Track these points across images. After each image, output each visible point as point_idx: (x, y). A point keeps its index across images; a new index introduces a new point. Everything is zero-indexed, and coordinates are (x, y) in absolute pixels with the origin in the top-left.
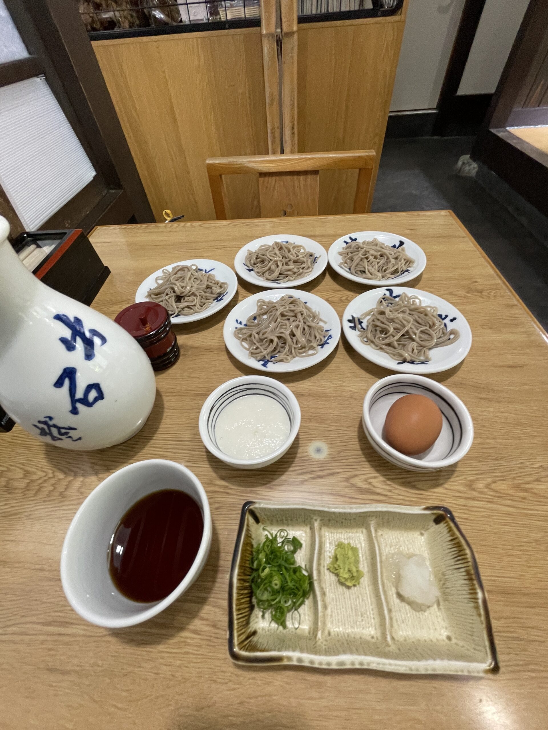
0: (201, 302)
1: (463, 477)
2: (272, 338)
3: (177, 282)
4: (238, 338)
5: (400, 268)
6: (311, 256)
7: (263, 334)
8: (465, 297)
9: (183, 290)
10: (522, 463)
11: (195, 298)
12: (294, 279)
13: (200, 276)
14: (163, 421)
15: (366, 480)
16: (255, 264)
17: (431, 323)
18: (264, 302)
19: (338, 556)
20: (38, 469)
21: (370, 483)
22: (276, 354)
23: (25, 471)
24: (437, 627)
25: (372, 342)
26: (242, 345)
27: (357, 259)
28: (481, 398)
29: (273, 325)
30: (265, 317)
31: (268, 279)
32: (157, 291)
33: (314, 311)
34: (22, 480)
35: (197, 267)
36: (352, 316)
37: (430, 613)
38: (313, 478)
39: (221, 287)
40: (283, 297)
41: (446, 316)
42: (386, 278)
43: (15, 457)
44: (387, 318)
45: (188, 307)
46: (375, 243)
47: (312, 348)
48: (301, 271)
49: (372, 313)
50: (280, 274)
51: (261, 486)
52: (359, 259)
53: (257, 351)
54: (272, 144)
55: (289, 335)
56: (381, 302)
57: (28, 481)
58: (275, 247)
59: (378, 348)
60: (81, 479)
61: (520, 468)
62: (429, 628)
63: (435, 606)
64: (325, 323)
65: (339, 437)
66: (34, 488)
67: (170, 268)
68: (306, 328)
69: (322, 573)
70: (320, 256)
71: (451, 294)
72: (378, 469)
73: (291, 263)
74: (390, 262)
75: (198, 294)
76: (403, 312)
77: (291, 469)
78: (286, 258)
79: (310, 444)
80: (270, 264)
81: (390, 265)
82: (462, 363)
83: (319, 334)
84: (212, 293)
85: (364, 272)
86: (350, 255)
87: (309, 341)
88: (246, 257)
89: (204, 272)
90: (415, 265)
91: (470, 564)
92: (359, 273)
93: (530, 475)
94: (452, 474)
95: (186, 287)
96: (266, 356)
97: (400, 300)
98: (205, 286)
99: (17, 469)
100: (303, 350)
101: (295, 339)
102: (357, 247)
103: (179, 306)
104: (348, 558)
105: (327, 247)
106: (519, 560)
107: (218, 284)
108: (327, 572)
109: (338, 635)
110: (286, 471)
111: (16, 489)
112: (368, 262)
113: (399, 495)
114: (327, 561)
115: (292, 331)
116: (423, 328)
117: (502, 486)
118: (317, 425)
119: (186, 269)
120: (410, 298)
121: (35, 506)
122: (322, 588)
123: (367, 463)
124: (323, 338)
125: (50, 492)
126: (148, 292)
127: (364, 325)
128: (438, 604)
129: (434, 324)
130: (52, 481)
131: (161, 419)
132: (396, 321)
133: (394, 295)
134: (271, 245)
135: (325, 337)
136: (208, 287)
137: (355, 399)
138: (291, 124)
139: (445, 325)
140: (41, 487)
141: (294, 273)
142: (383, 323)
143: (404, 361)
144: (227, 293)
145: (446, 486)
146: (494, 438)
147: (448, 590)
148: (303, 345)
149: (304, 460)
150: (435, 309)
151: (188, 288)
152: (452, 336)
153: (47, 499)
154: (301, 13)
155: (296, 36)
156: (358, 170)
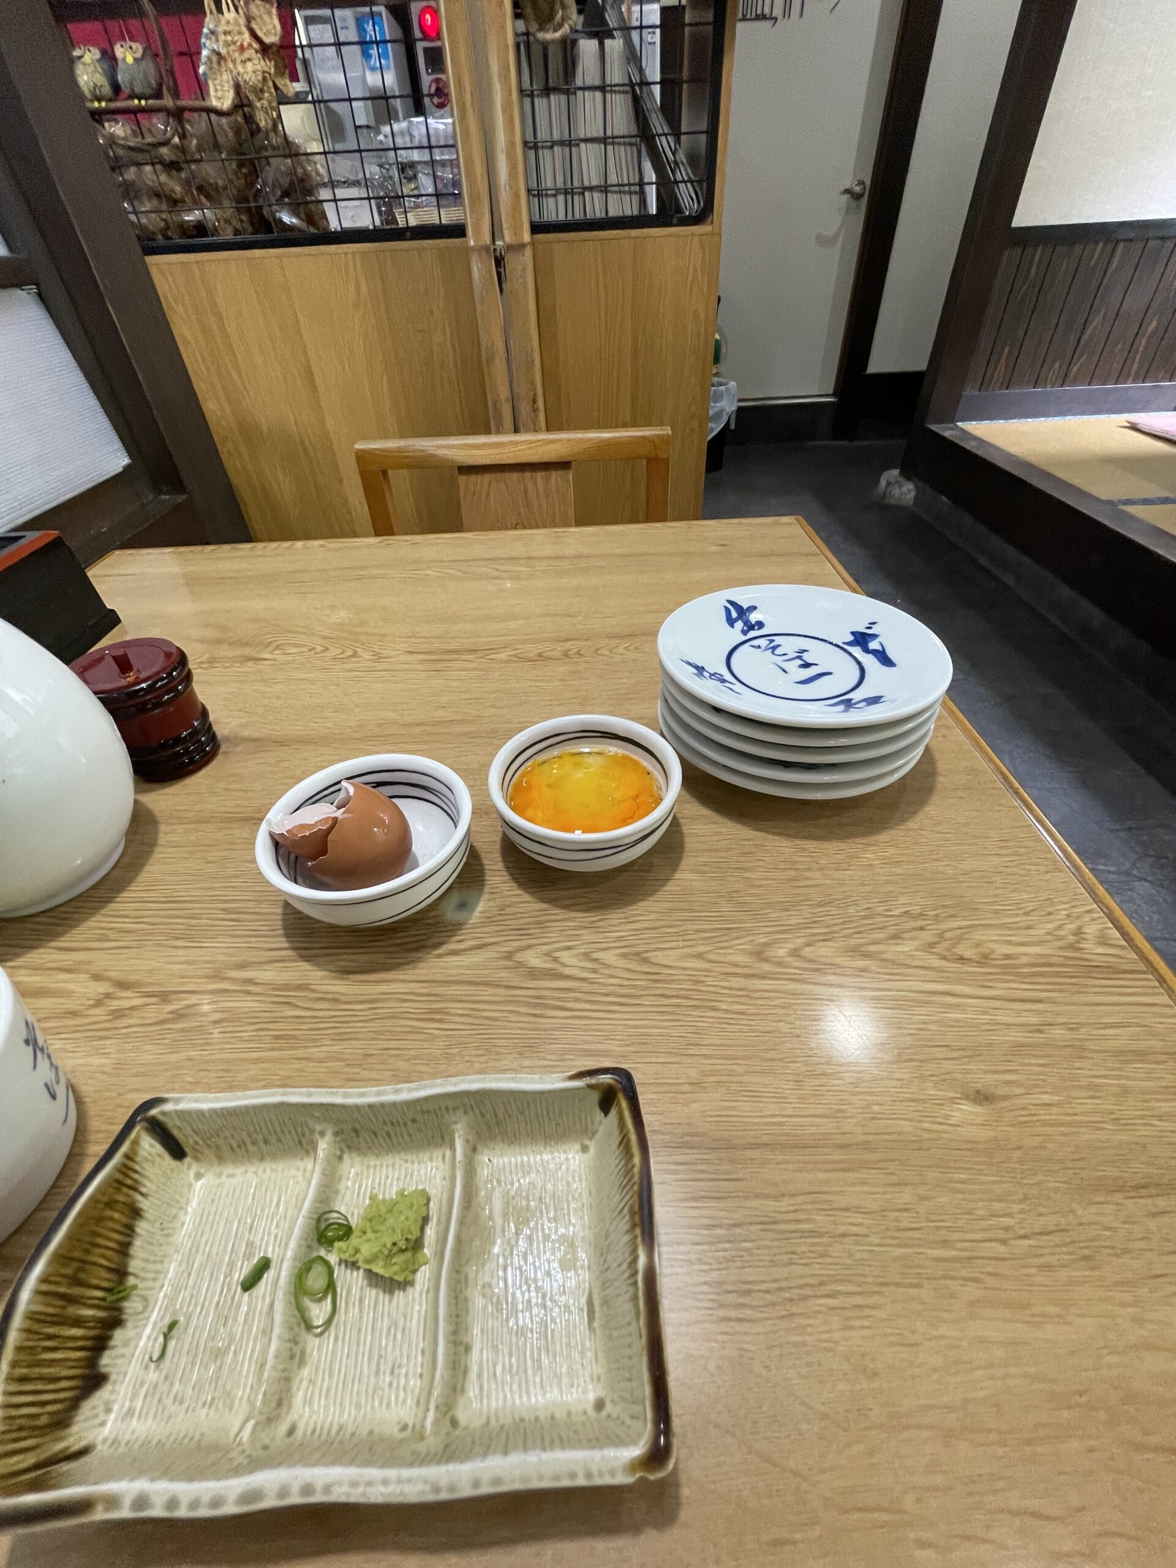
147: (608, 1275)
154: (537, 219)
155: (528, 252)
156: (644, 462)
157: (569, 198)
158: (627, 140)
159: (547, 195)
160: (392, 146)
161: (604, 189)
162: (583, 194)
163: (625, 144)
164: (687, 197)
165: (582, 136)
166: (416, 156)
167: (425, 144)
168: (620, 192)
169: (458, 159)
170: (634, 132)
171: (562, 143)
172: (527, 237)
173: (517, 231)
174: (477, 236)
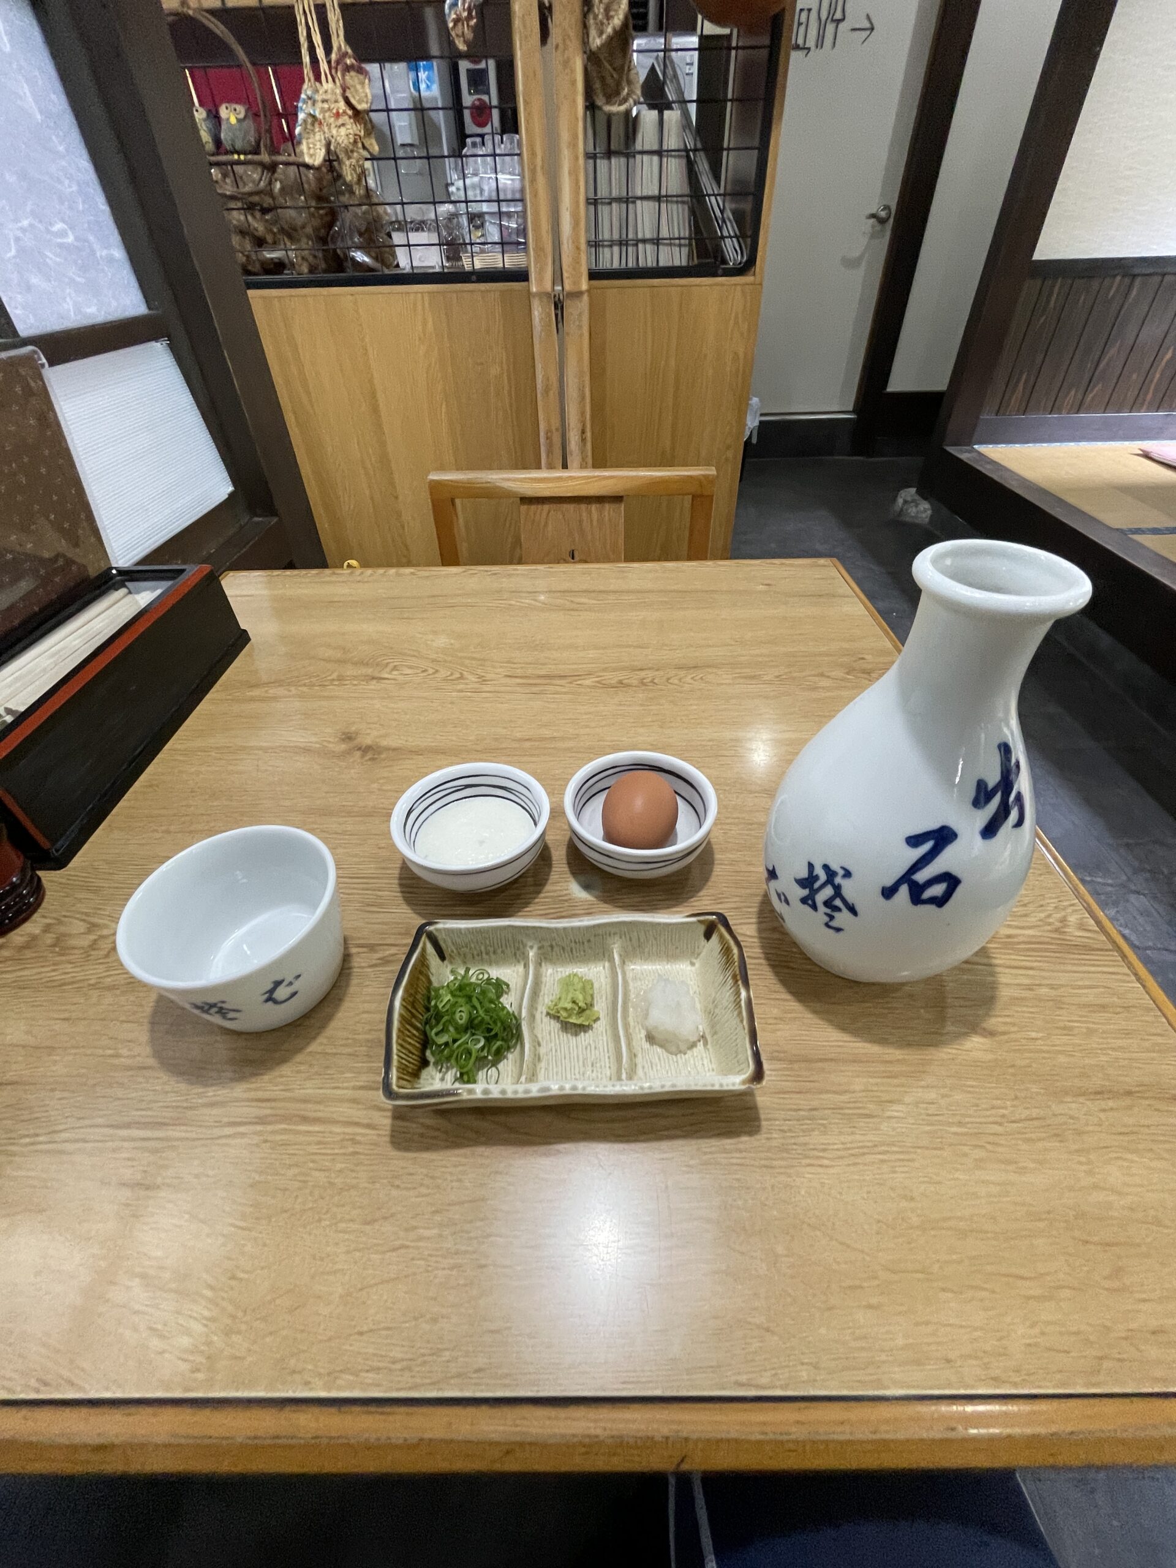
37: (692, 1055)
54: (548, 456)
63: (700, 1044)
69: (536, 1018)
108: (544, 1018)
122: (535, 1036)
128: (704, 1040)
138: (580, 426)
154: (594, 267)
155: (585, 298)
156: (690, 497)
157: (624, 249)
158: (679, 199)
159: (603, 246)
160: (463, 199)
161: (657, 241)
162: (637, 245)
163: (677, 202)
164: (732, 251)
165: (639, 194)
166: (485, 208)
167: (494, 197)
168: (671, 245)
169: (524, 212)
170: (686, 190)
171: (619, 200)
172: (584, 285)
173: (576, 283)
174: (540, 282)
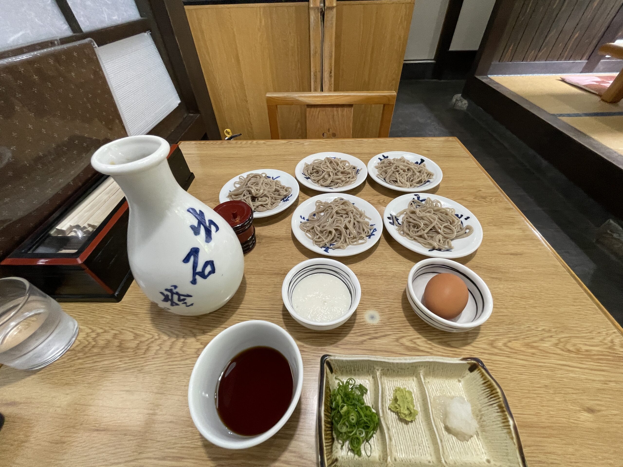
0: (272, 202)
1: (486, 338)
2: (331, 230)
3: (252, 186)
4: (304, 230)
5: (423, 180)
6: (354, 168)
7: (323, 227)
8: (474, 202)
9: (257, 192)
10: (529, 327)
11: (267, 198)
12: (343, 186)
13: (269, 182)
14: (246, 294)
15: (411, 340)
16: (311, 174)
17: (451, 221)
18: (321, 202)
19: (398, 398)
20: (145, 333)
21: (415, 343)
22: (334, 242)
23: (135, 334)
24: (479, 453)
25: (408, 234)
26: (307, 236)
27: (390, 172)
28: (493, 278)
29: (330, 220)
30: (322, 214)
31: (322, 185)
32: (236, 193)
33: (360, 210)
34: (133, 341)
35: (266, 175)
36: (391, 215)
37: (472, 443)
38: (370, 339)
39: (286, 191)
40: (336, 199)
41: (462, 216)
42: (413, 186)
43: (126, 323)
44: (418, 217)
45: (262, 205)
46: (402, 160)
47: (362, 238)
48: (348, 180)
49: (405, 213)
50: (331, 182)
51: (330, 345)
52: (392, 172)
53: (320, 240)
54: (314, 84)
55: (344, 228)
56: (412, 204)
57: (138, 342)
58: (327, 161)
59: (413, 239)
60: (182, 340)
61: (528, 331)
62: (473, 454)
63: (475, 436)
64: (370, 219)
65: (387, 307)
66: (144, 347)
67: (245, 175)
68: (356, 223)
69: (385, 413)
70: (361, 169)
71: (462, 199)
72: (420, 331)
73: (339, 174)
74: (415, 174)
75: (269, 196)
76: (429, 212)
77: (352, 332)
78: (335, 170)
79: (365, 313)
80: (323, 174)
81: (416, 177)
82: (476, 251)
83: (366, 227)
84: (279, 195)
85: (396, 181)
86: (384, 169)
87: (359, 233)
88: (304, 168)
89: (271, 179)
90: (434, 177)
91: (501, 399)
92: (392, 182)
93: (536, 336)
94: (477, 336)
95: (260, 190)
96: (327, 244)
97: (426, 203)
98: (274, 190)
99: (128, 332)
100: (355, 240)
101: (348, 231)
102: (389, 163)
103: (255, 205)
104: (407, 398)
105: (366, 162)
106: (534, 401)
107: (284, 188)
108: (389, 412)
109: (402, 461)
110: (348, 334)
111: (128, 348)
112: (399, 174)
113: (439, 352)
114: (388, 403)
115: (346, 225)
116: (446, 224)
117: (516, 345)
118: (369, 297)
119: (258, 177)
120: (432, 202)
121: (146, 362)
122: (386, 424)
123: (411, 327)
124: (369, 231)
125: (157, 350)
126: (229, 194)
127: (400, 221)
128: (478, 435)
129: (453, 222)
130: (158, 342)
131: (245, 293)
132: (425, 218)
133: (421, 199)
134: (323, 159)
135: (370, 230)
136: (276, 190)
137: (397, 278)
138: (329, 70)
139: (462, 223)
140: (149, 347)
141: (343, 181)
142: (415, 220)
143: (434, 249)
144: (291, 195)
145: (473, 344)
146: (506, 308)
147: (484, 423)
148: (355, 236)
149: (362, 325)
150: (453, 210)
151: (261, 191)
152: (467, 231)
153: (156, 356)
155: (335, 10)
156: (383, 105)
172: (334, 3)
173: (331, 2)
174: (315, 2)
